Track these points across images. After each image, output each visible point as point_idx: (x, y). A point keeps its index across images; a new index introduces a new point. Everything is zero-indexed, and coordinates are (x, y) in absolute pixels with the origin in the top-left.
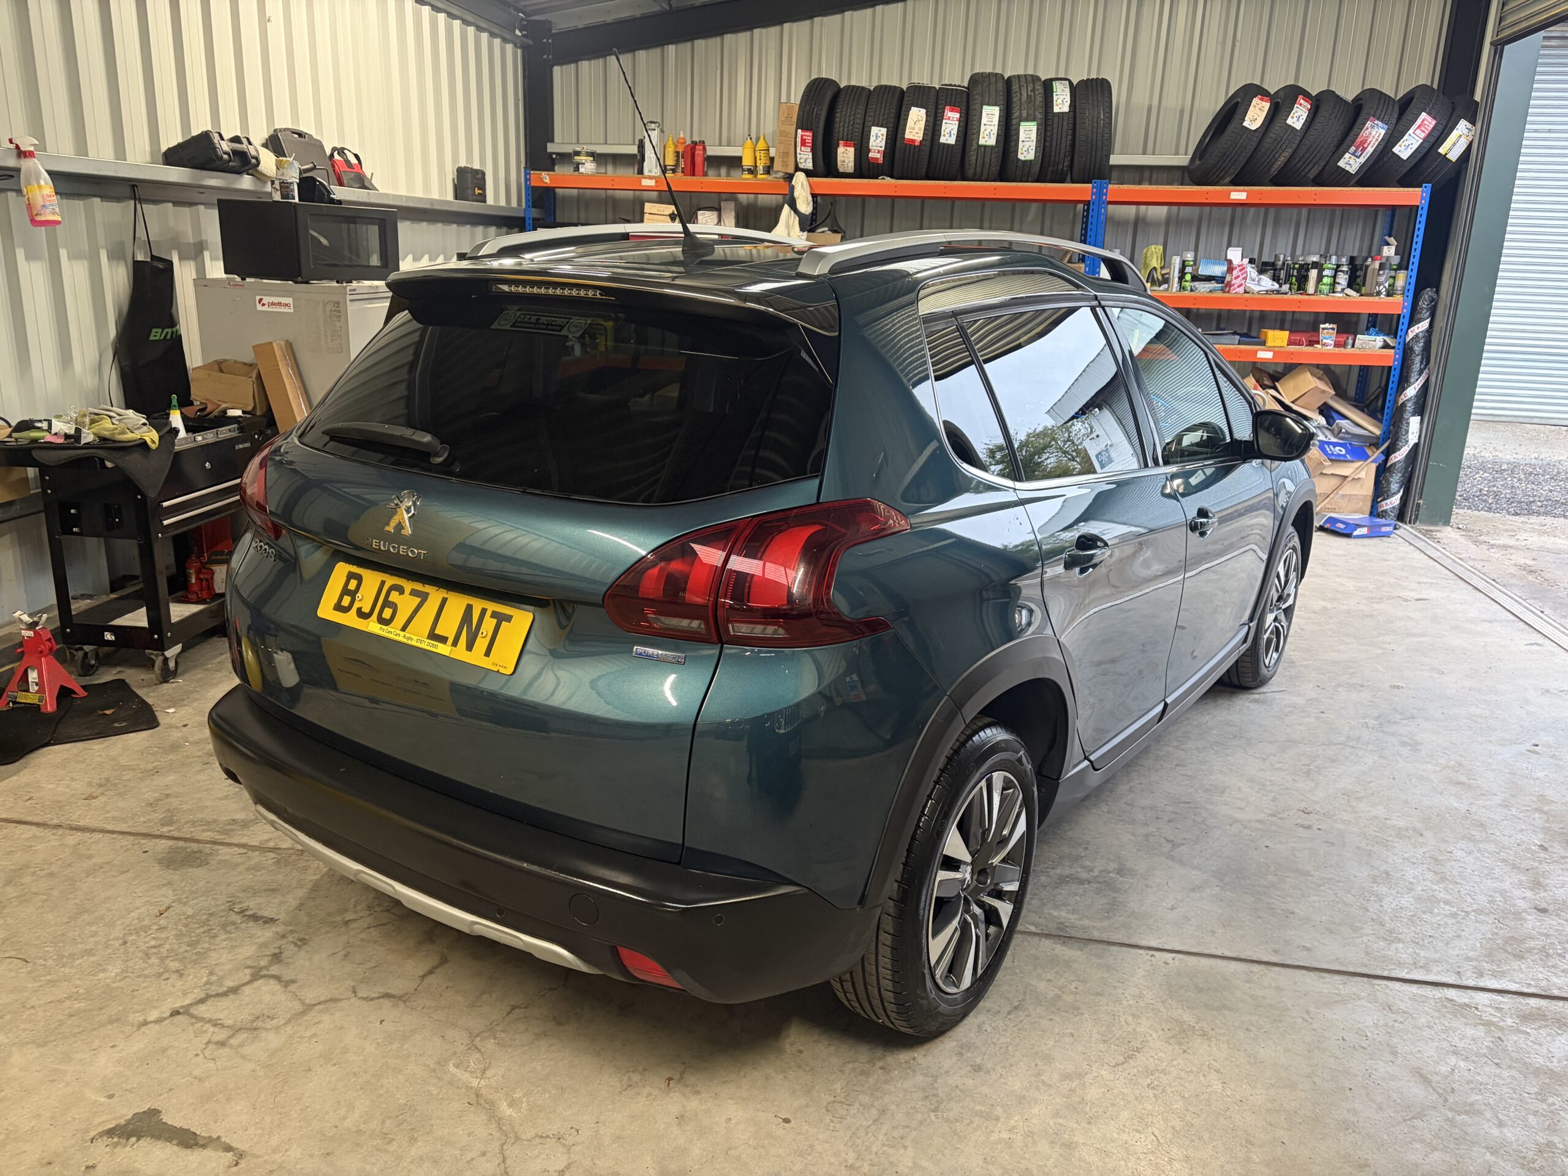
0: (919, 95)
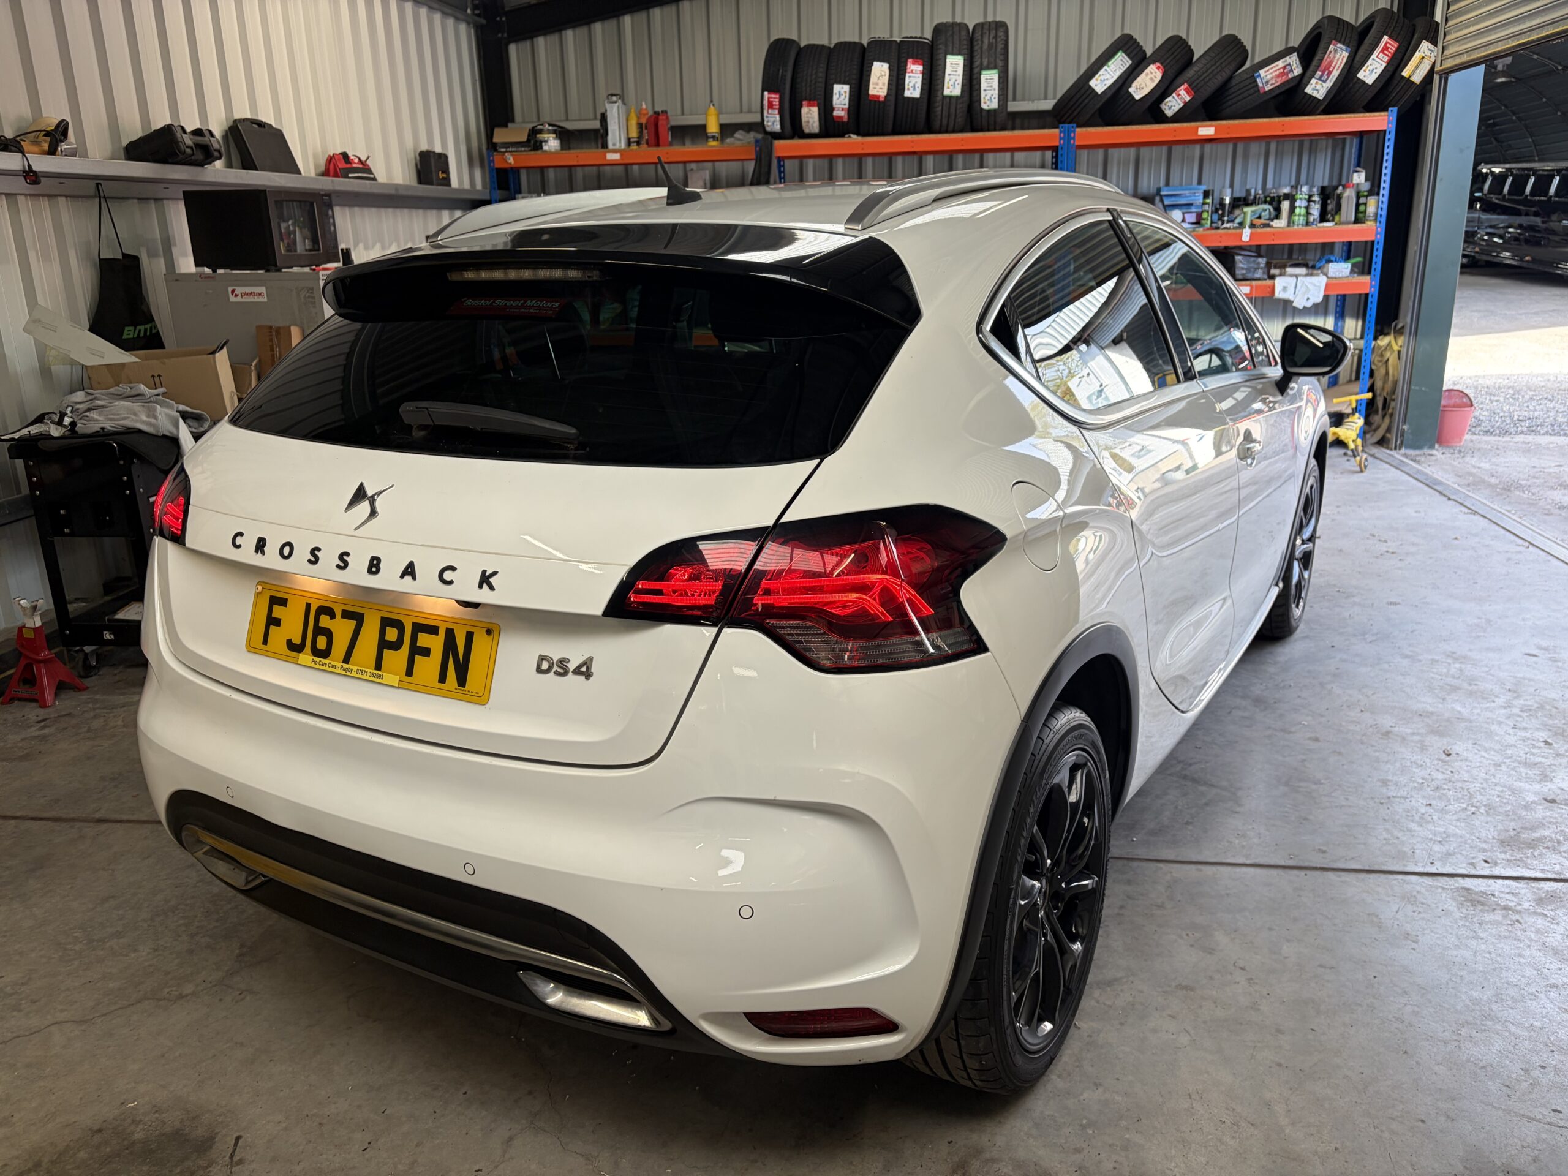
0: (882, 49)
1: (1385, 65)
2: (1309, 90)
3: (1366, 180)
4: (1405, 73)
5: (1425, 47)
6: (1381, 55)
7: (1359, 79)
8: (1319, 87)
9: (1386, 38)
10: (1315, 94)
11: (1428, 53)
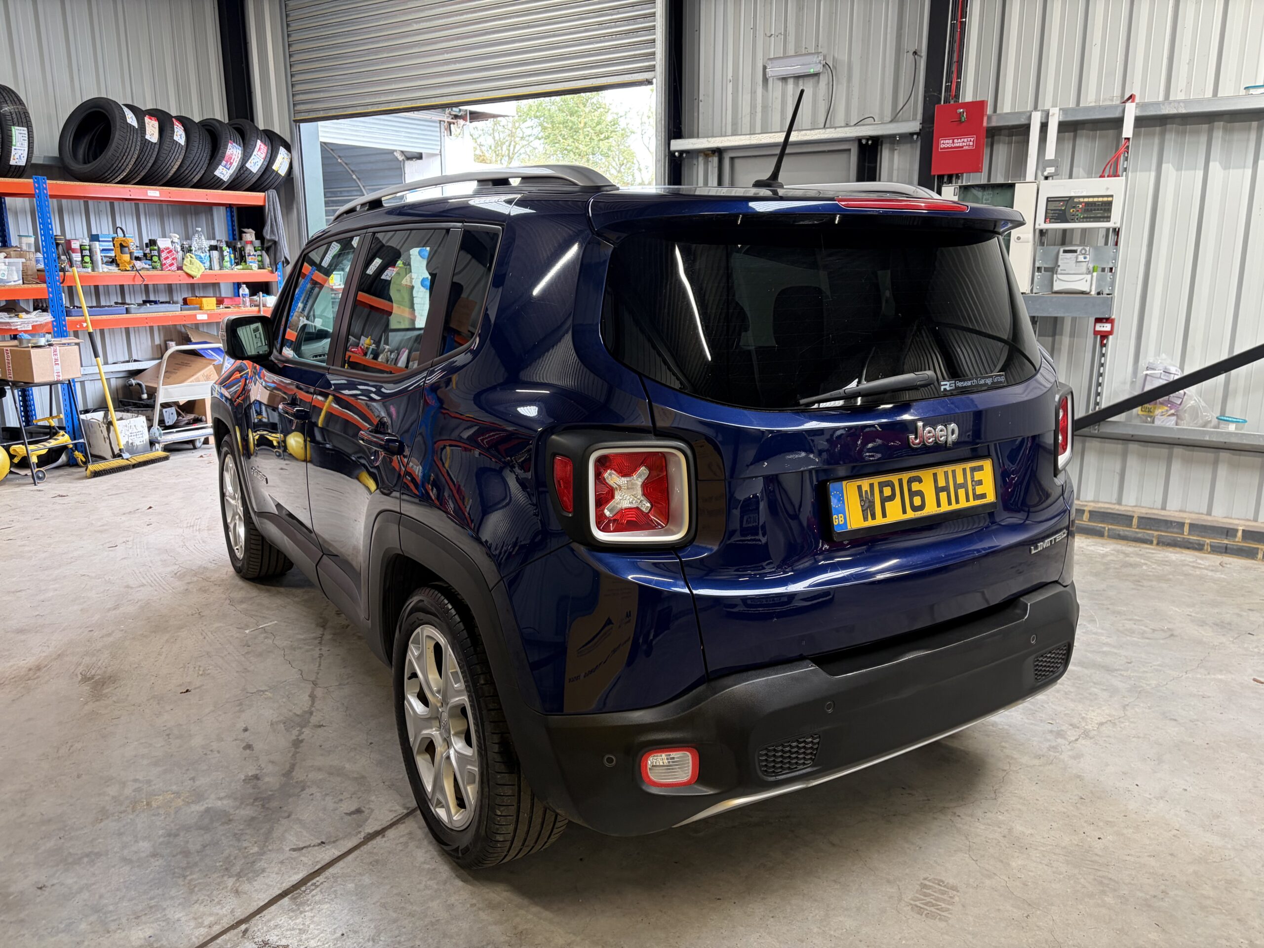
1: (262, 160)
2: (217, 173)
3: (257, 239)
4: (275, 167)
5: (282, 151)
6: (259, 153)
7: (247, 168)
8: (224, 172)
9: (259, 142)
10: (222, 177)
11: (286, 156)
